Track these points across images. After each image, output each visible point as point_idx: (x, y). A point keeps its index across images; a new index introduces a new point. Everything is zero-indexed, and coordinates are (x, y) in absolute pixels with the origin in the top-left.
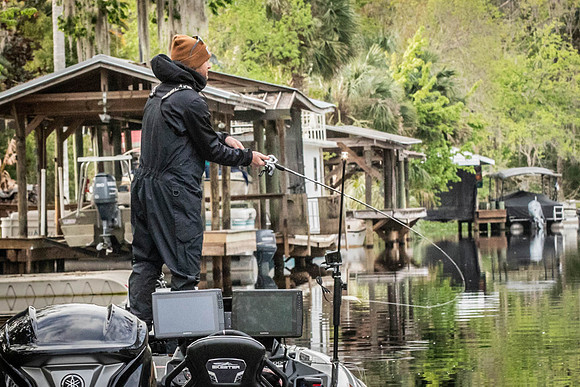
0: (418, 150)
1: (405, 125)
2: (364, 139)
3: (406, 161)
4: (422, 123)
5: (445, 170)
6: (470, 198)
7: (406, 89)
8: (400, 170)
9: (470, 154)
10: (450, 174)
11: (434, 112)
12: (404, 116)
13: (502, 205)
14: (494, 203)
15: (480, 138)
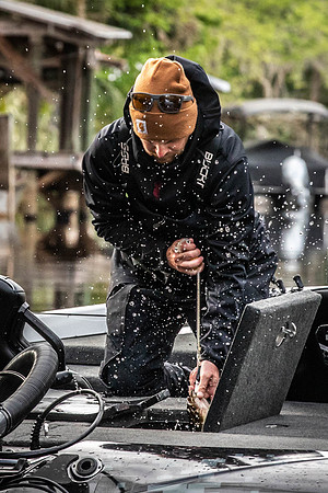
15: (215, 43)
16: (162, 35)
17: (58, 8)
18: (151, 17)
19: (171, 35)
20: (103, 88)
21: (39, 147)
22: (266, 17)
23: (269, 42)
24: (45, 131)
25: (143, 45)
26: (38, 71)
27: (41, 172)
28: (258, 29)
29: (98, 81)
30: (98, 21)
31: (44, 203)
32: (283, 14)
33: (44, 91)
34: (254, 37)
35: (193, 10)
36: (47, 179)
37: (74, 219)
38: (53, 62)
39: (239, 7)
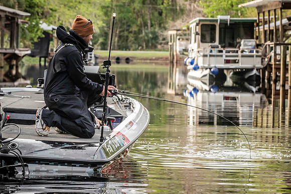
5: (37, 31)
6: (46, 46)
8: (18, 29)
10: (39, 33)
11: (33, 1)
12: (19, 3)
15: (55, 16)
16: (40, 14)
17: (9, 7)
18: (37, 9)
19: (42, 14)
20: (23, 29)
21: (4, 47)
22: (70, 9)
23: (71, 16)
24: (6, 42)
25: (35, 17)
26: (4, 25)
27: (5, 54)
28: (68, 12)
29: (21, 27)
30: (21, 10)
31: (6, 63)
32: (75, 8)
33: (5, 30)
34: (67, 14)
35: (49, 7)
36: (7, 56)
37: (15, 67)
38: (8, 22)
39: (62, 6)
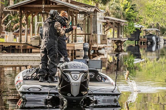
0: (126, 23)
1: (123, 17)
2: (113, 20)
3: (123, 26)
4: (127, 17)
5: (133, 28)
6: (138, 35)
7: (124, 8)
8: (122, 28)
9: (139, 25)
10: (134, 29)
11: (131, 14)
12: (123, 15)
13: (146, 37)
14: (144, 37)
27: (115, 40)
37: (120, 47)
